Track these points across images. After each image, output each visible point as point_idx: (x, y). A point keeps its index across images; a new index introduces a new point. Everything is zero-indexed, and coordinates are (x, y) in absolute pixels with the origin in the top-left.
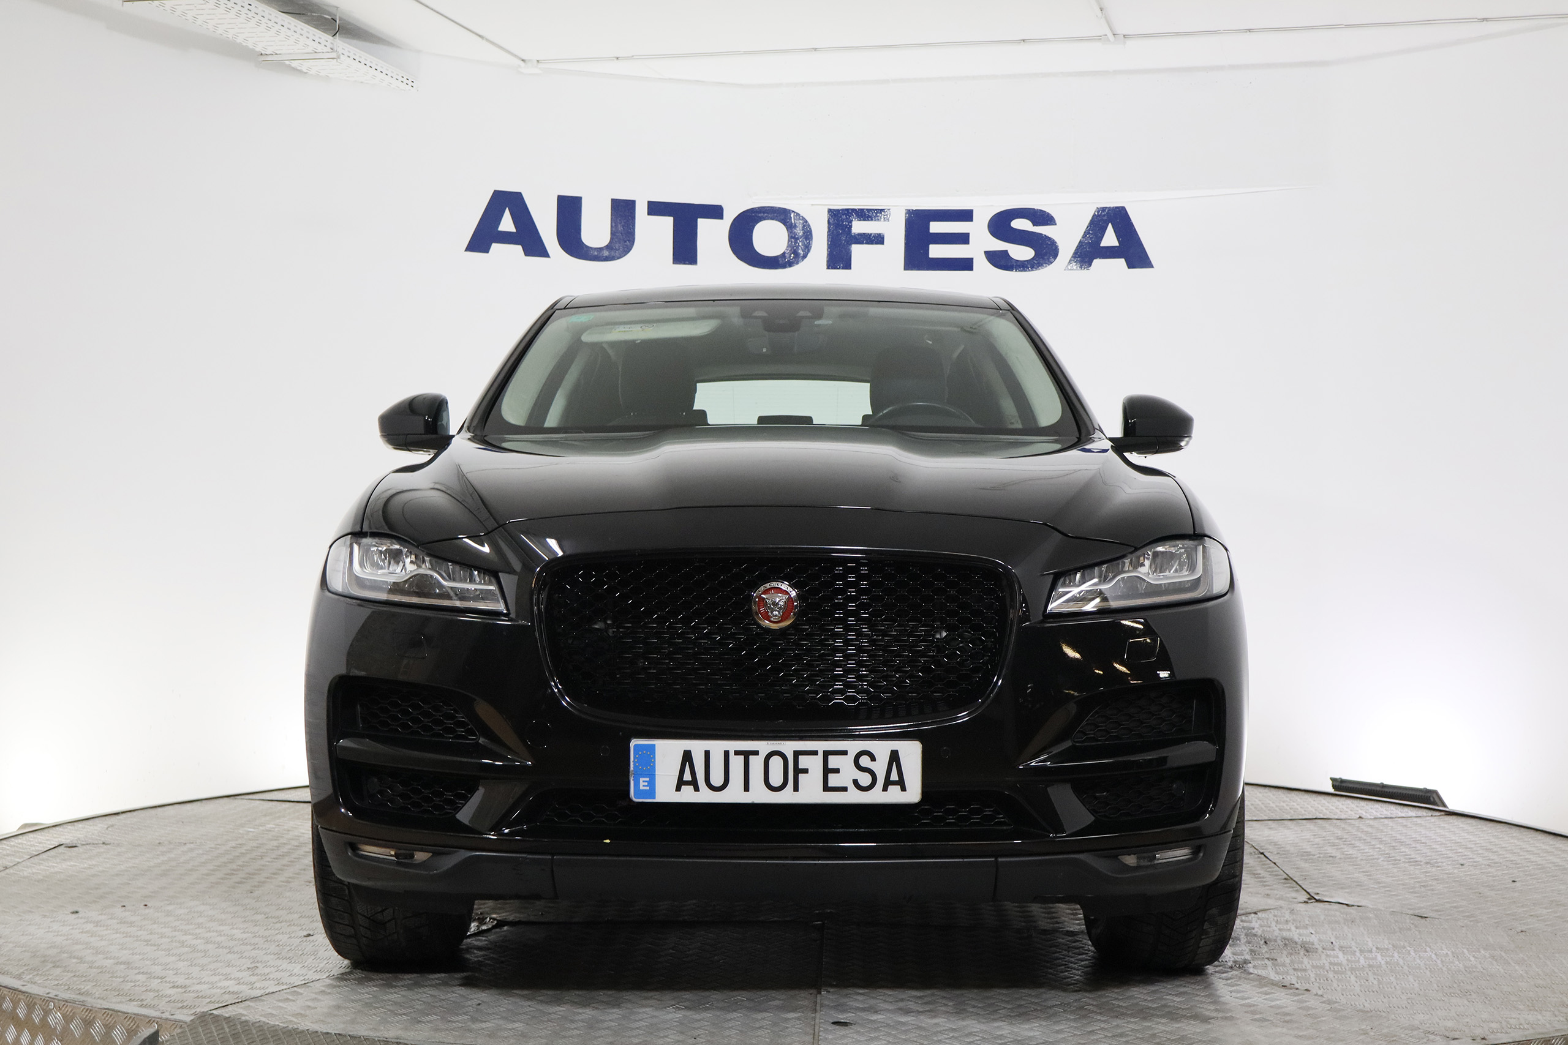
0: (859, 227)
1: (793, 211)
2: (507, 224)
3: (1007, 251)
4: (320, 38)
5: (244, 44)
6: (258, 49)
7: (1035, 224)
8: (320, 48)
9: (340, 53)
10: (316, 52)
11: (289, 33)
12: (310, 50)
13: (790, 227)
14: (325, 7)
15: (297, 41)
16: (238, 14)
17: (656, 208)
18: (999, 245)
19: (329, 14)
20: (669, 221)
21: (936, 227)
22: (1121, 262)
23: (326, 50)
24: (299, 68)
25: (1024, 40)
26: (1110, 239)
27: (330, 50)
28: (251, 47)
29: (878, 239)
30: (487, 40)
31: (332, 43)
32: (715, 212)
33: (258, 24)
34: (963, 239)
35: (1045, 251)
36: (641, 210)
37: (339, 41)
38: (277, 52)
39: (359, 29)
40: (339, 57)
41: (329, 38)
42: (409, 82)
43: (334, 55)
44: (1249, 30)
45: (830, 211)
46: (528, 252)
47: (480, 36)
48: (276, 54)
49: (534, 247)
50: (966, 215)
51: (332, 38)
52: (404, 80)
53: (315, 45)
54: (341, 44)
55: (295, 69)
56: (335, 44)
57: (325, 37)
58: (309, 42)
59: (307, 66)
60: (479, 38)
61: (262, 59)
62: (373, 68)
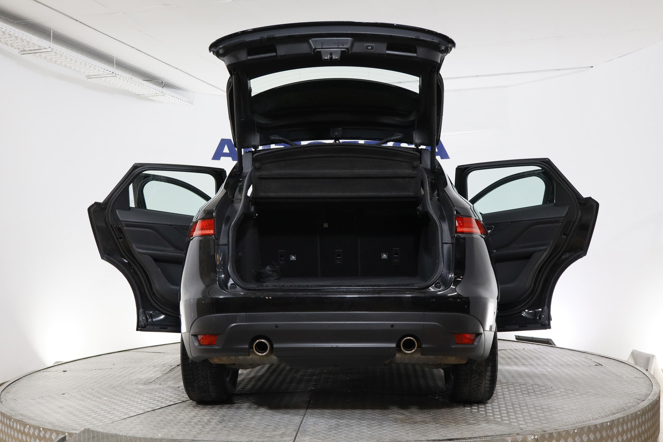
4: (158, 89)
5: (132, 91)
6: (137, 93)
8: (158, 92)
9: (165, 93)
10: (157, 94)
11: (147, 87)
12: (154, 93)
14: (159, 78)
15: (149, 90)
16: (128, 81)
19: (161, 80)
23: (160, 92)
24: (152, 99)
25: (400, 82)
27: (161, 93)
28: (134, 92)
30: (217, 88)
31: (162, 90)
33: (135, 84)
38: (144, 94)
39: (172, 85)
41: (161, 88)
42: (191, 103)
43: (163, 94)
44: (477, 76)
47: (214, 86)
48: (143, 95)
51: (162, 88)
52: (189, 102)
53: (156, 91)
54: (165, 90)
55: (151, 100)
57: (159, 89)
58: (154, 90)
59: (154, 98)
60: (213, 87)
61: (139, 96)
62: (178, 98)
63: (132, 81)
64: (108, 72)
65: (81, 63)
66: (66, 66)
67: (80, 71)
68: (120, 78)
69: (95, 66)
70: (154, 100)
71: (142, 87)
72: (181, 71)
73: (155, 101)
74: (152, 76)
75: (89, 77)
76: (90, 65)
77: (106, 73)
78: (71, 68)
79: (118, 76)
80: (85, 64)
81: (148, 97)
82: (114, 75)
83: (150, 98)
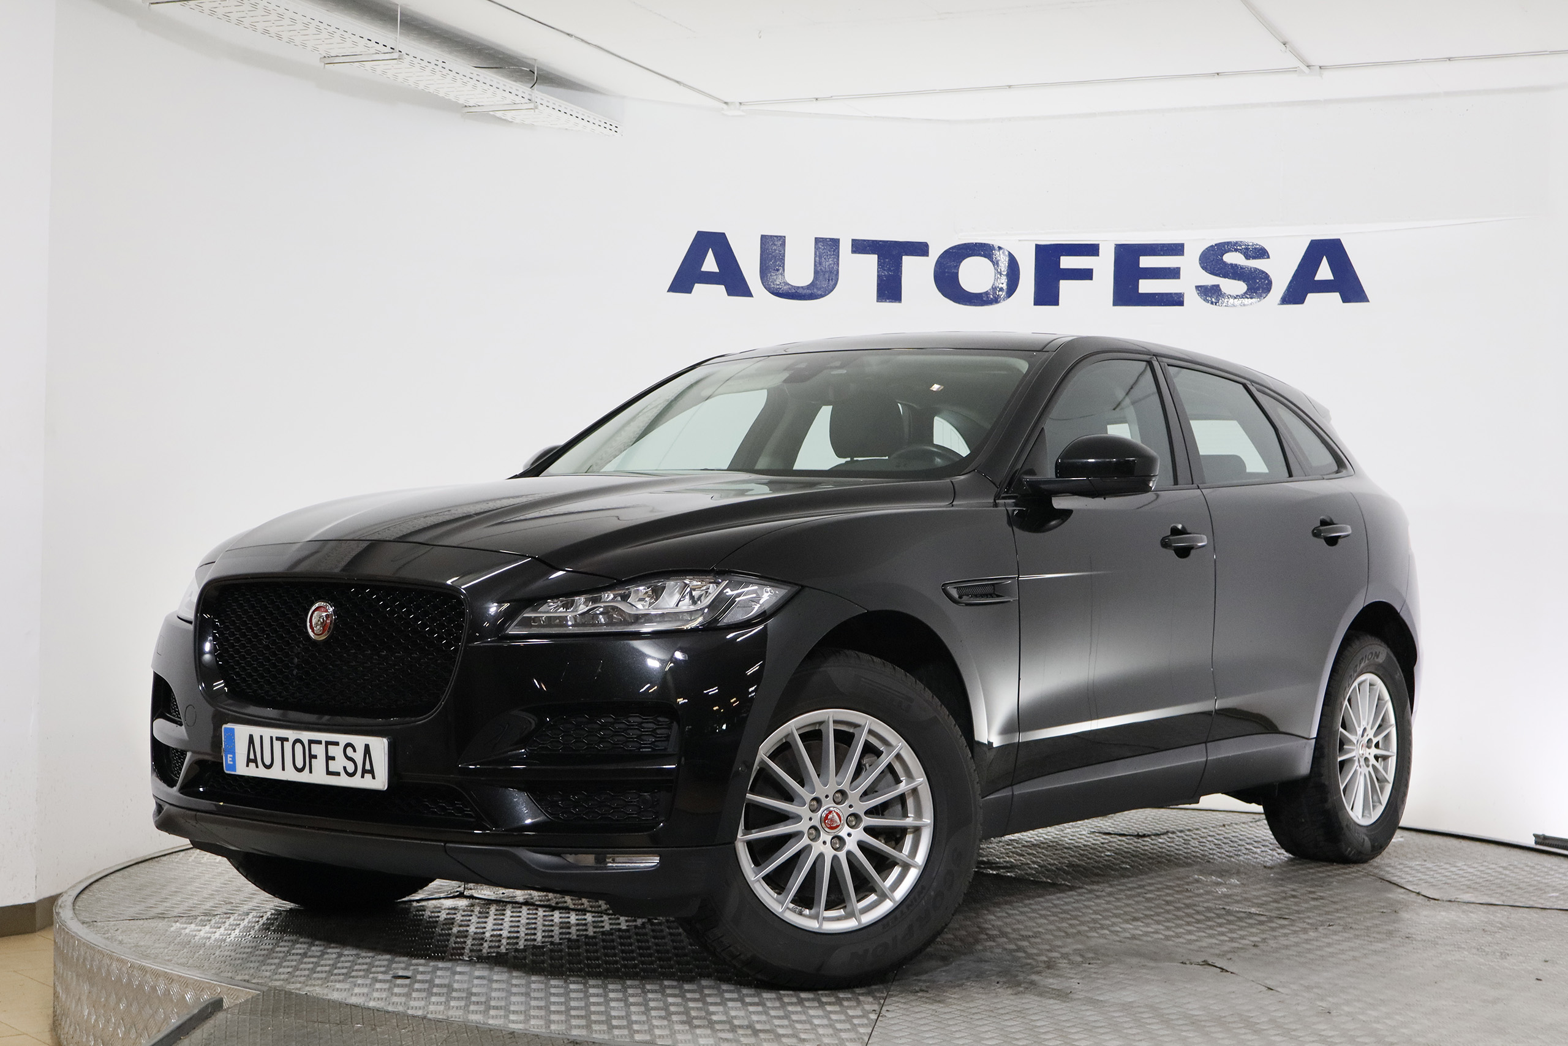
0: (1067, 262)
1: (1000, 248)
2: (710, 264)
3: (1218, 286)
4: (518, 89)
5: (446, 97)
6: (461, 102)
7: (1247, 257)
8: (518, 100)
9: (538, 103)
10: (516, 103)
11: (486, 87)
12: (508, 101)
13: (996, 264)
14: (524, 60)
15: (494, 94)
16: (433, 71)
17: (860, 247)
18: (1210, 280)
19: (527, 65)
20: (873, 259)
21: (1146, 262)
22: (1336, 296)
23: (524, 100)
24: (504, 118)
25: (1217, 74)
26: (1324, 272)
27: (528, 101)
28: (453, 100)
29: (1086, 274)
30: (685, 85)
31: (529, 94)
32: (920, 249)
33: (454, 79)
34: (1173, 273)
35: (1258, 284)
36: (845, 248)
37: (537, 92)
38: (479, 104)
39: (559, 77)
40: (536, 108)
41: (527, 88)
42: (612, 128)
43: (532, 105)
44: (1449, 59)
45: (1037, 246)
46: (731, 292)
47: (677, 82)
49: (737, 286)
50: (1176, 249)
51: (530, 89)
52: (607, 125)
53: (512, 97)
54: (540, 94)
55: (498, 119)
56: (533, 95)
57: (521, 89)
58: (506, 94)
59: (509, 116)
60: (677, 84)
61: (465, 111)
62: (574, 116)
63: (445, 72)
64: (380, 47)
65: (307, 25)
66: (266, 32)
67: (305, 46)
68: (412, 64)
69: (344, 33)
70: (511, 120)
71: (475, 86)
72: (582, 40)
73: (512, 122)
74: (503, 53)
75: (329, 60)
76: (331, 29)
77: (373, 51)
78: (280, 38)
79: (407, 59)
80: (318, 28)
81: (491, 113)
82: (396, 55)
83: (499, 114)
